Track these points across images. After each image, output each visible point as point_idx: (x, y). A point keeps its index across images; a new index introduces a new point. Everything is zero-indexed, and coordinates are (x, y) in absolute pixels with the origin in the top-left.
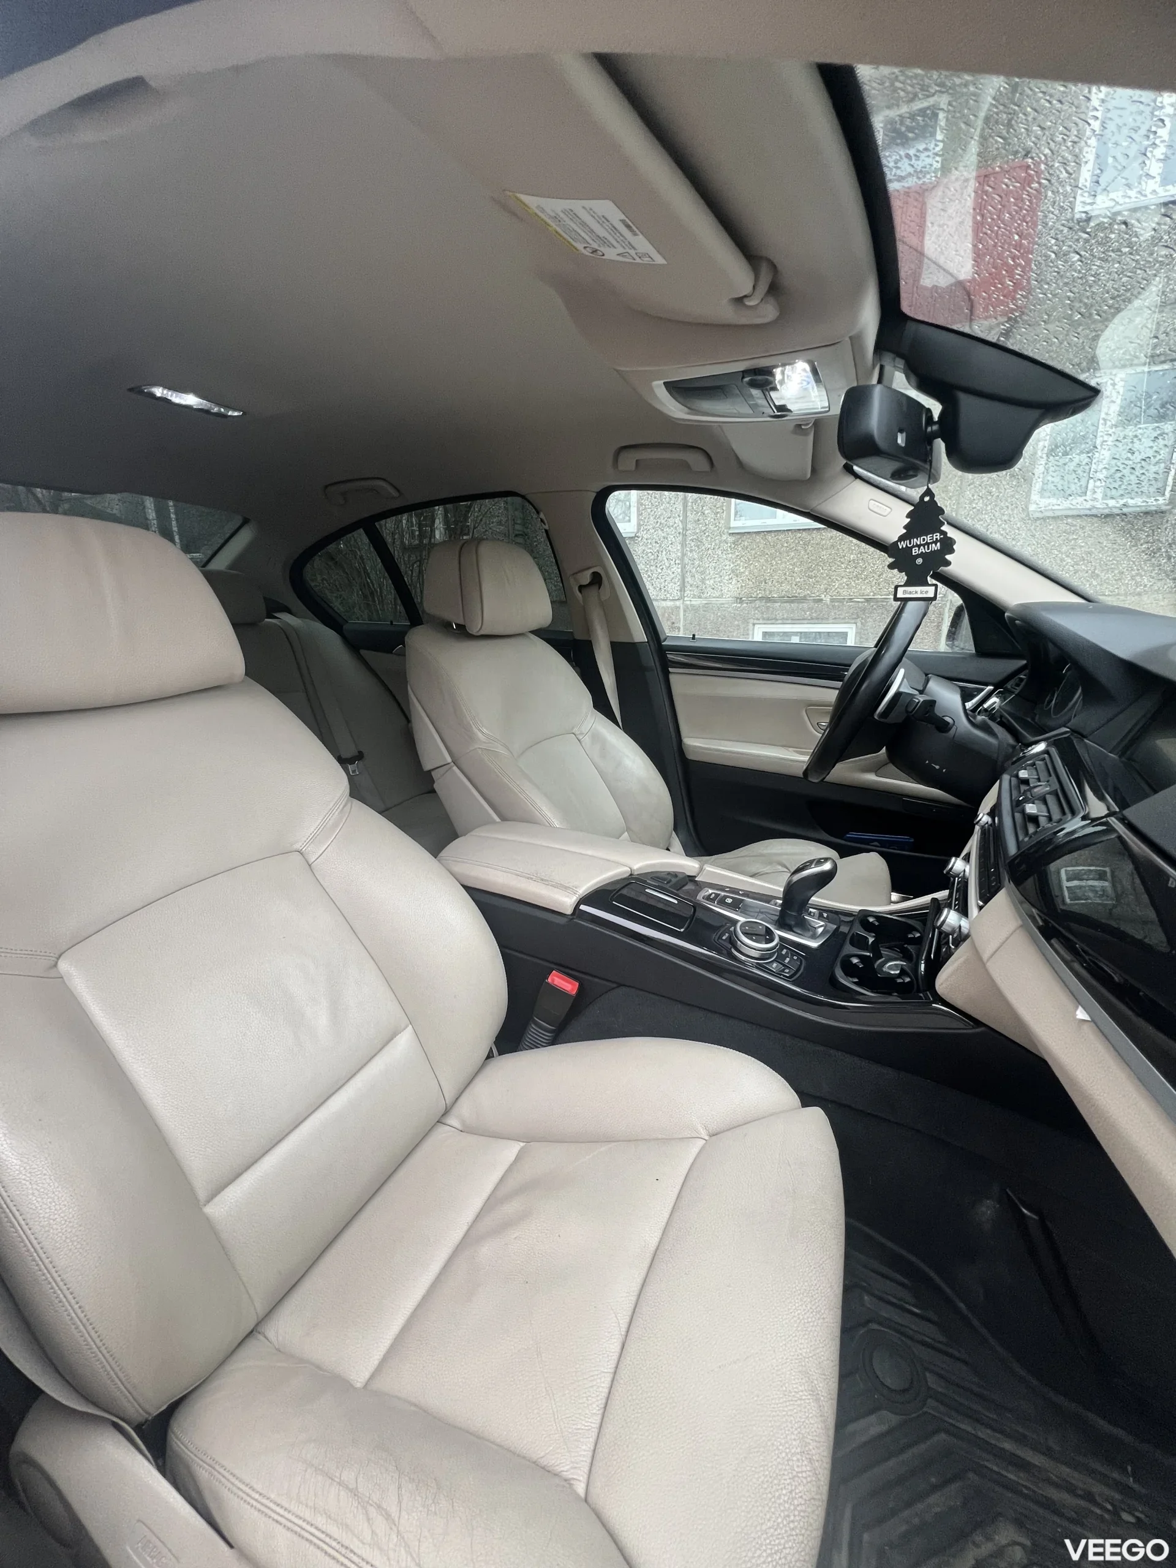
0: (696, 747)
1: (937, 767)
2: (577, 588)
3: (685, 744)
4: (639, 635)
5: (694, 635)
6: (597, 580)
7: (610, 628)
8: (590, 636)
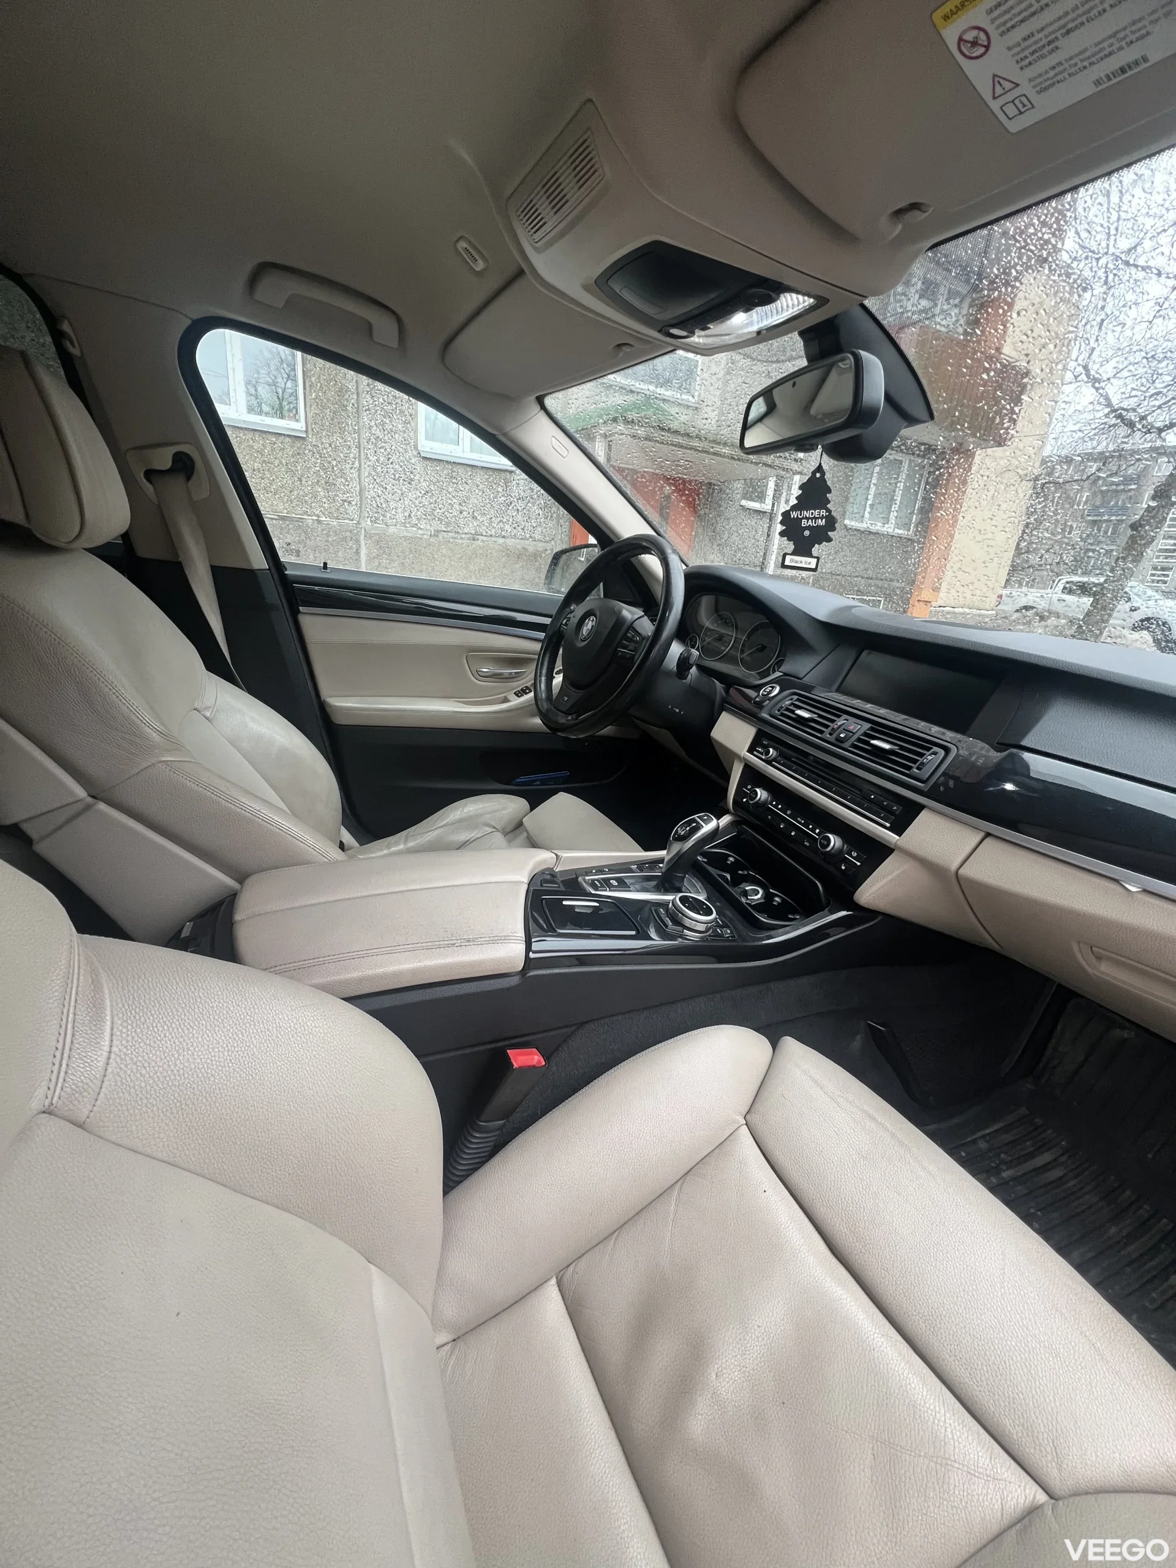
0: (341, 708)
1: (677, 711)
2: (142, 475)
3: (330, 706)
4: (259, 561)
5: (325, 564)
6: (184, 466)
7: (210, 549)
8: (178, 556)
